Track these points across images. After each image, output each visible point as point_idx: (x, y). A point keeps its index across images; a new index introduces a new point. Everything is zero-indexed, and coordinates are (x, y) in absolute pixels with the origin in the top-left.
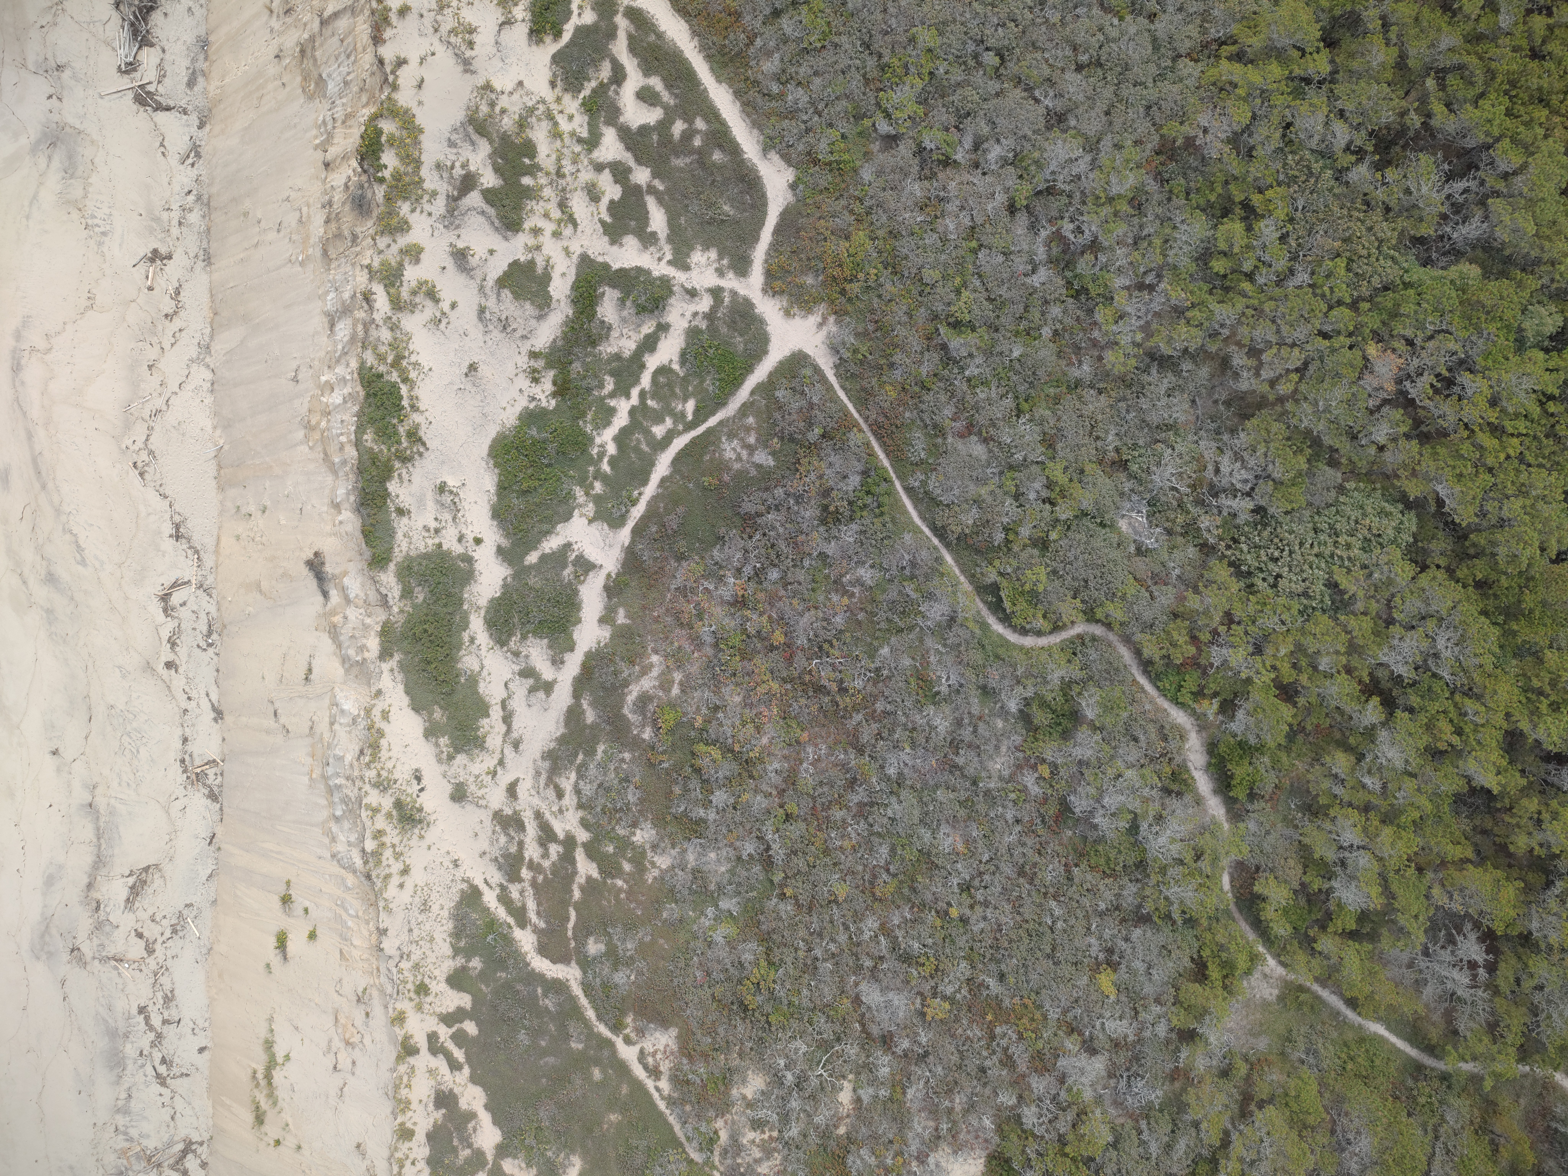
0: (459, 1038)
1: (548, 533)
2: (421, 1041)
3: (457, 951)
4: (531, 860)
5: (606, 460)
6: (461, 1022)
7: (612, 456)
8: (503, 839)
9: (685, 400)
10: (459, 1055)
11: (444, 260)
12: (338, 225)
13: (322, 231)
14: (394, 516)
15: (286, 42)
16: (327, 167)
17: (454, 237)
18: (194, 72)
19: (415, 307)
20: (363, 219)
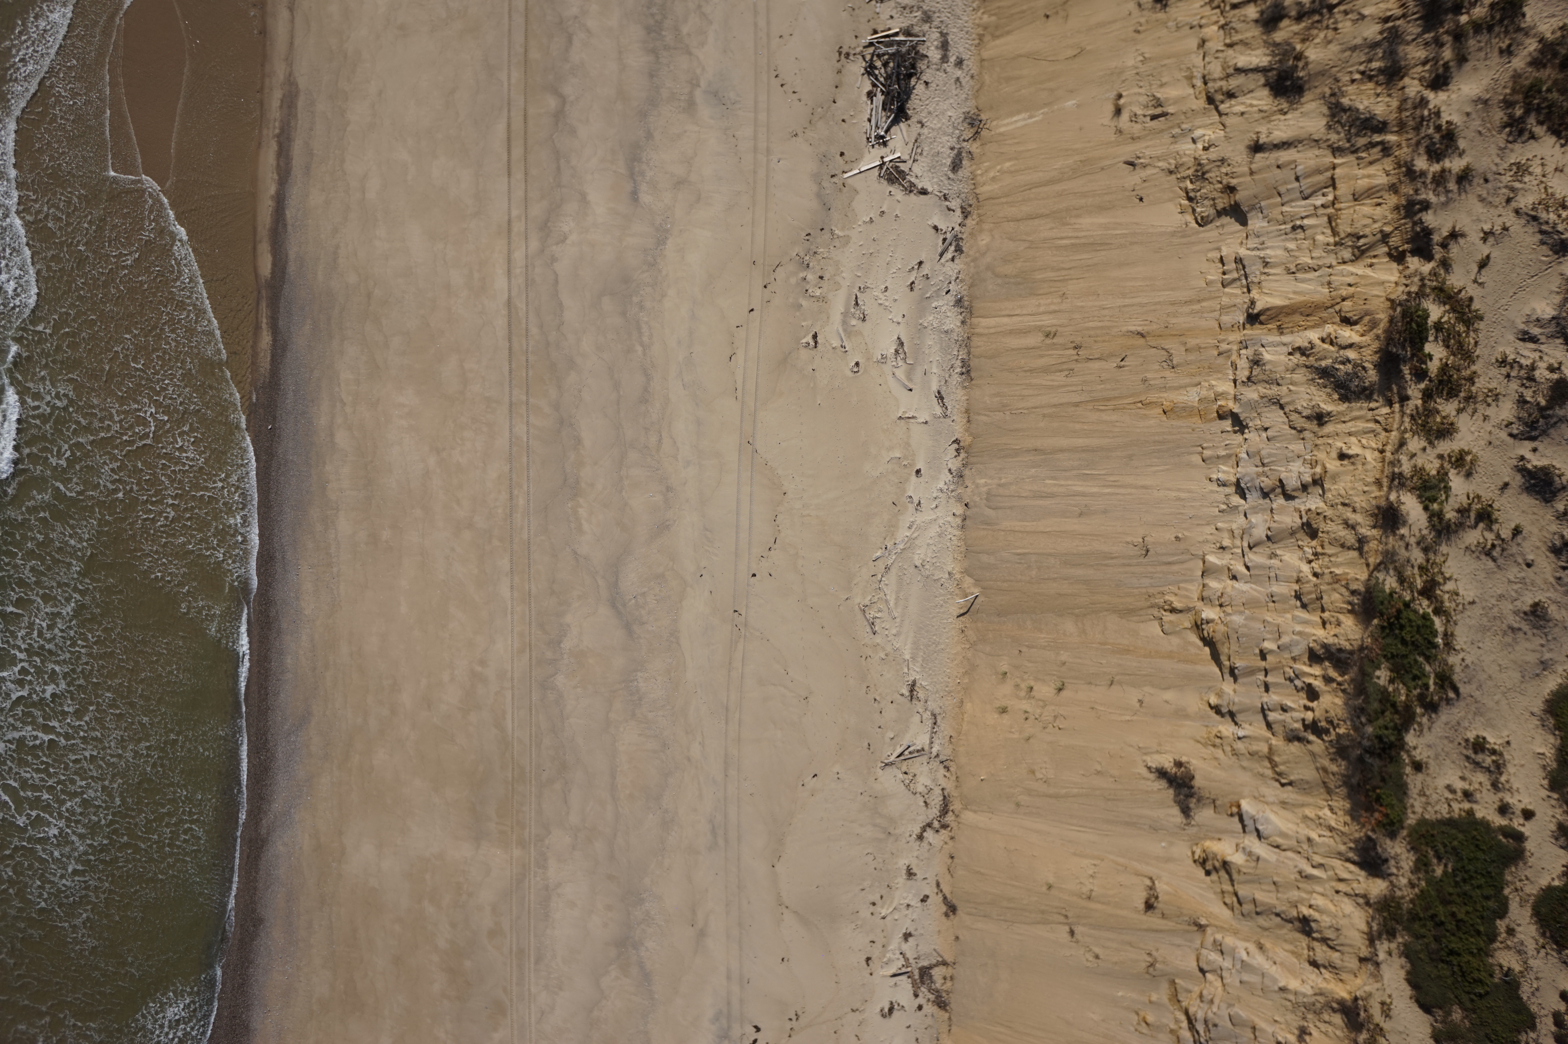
11: (1507, 474)
12: (1274, 390)
13: (1226, 387)
14: (1408, 770)
15: (1148, 149)
16: (1253, 319)
17: (1524, 449)
18: (959, 154)
19: (1460, 526)
20: (1344, 398)
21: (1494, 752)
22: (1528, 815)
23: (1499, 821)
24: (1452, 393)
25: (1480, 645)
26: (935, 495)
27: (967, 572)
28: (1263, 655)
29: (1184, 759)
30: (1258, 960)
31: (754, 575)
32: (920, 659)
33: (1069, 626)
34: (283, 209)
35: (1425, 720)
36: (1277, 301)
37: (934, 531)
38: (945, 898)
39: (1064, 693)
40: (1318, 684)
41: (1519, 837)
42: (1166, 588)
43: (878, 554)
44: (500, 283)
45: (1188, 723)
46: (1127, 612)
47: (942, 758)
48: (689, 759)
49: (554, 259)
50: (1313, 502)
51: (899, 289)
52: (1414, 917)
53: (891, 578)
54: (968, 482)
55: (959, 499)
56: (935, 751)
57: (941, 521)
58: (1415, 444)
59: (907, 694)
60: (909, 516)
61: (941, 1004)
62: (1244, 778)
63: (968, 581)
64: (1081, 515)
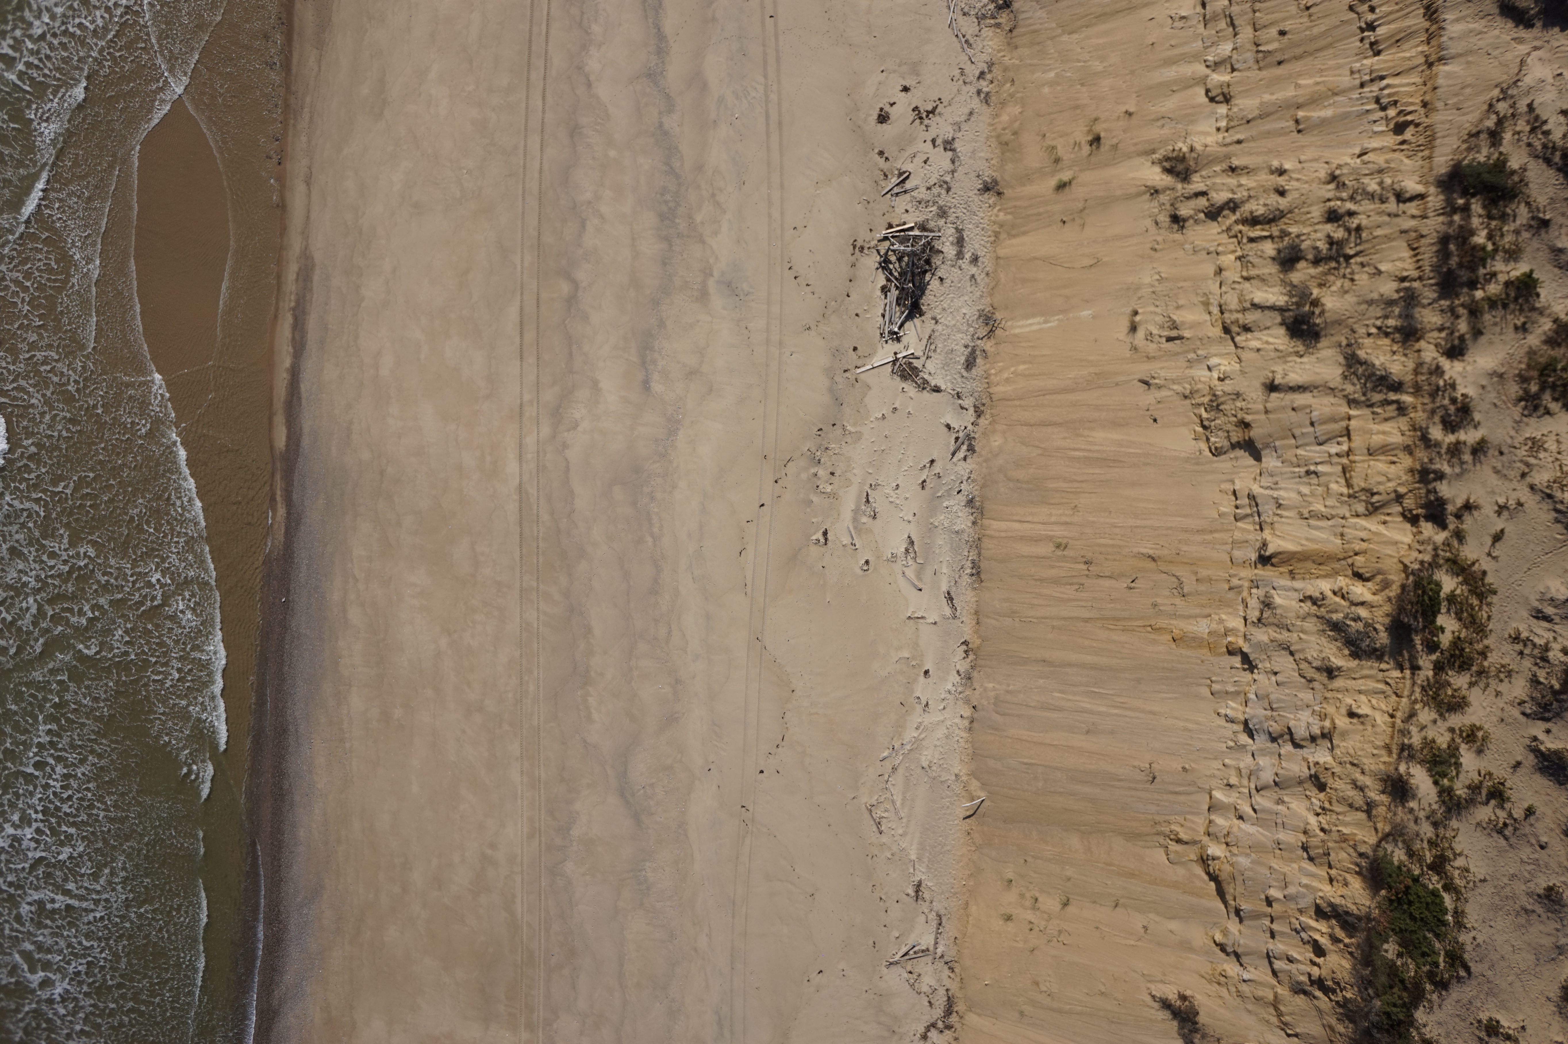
11: (1519, 753)
12: (1284, 636)
13: (1236, 623)
15: (1163, 370)
16: (1265, 560)
17: (1538, 729)
18: (973, 351)
19: (1471, 802)
20: (1355, 655)
21: (1506, 1036)
24: (1464, 665)
25: (1492, 924)
26: (943, 696)
27: (973, 774)
28: (1269, 902)
29: (1188, 993)
31: (762, 772)
32: (926, 860)
33: (1075, 842)
34: (298, 382)
35: (1435, 997)
36: (1289, 546)
37: (941, 732)
39: (1070, 909)
40: (1324, 941)
42: (1172, 818)
43: (885, 754)
44: (512, 467)
45: (1193, 956)
46: (1133, 836)
48: (696, 950)
49: (565, 446)
50: (1321, 756)
51: (911, 488)
53: (898, 779)
54: (976, 685)
55: (967, 701)
56: (939, 951)
57: (948, 723)
58: (1426, 715)
59: (913, 894)
60: (917, 717)
62: (1248, 1021)
63: (975, 784)
64: (1088, 732)
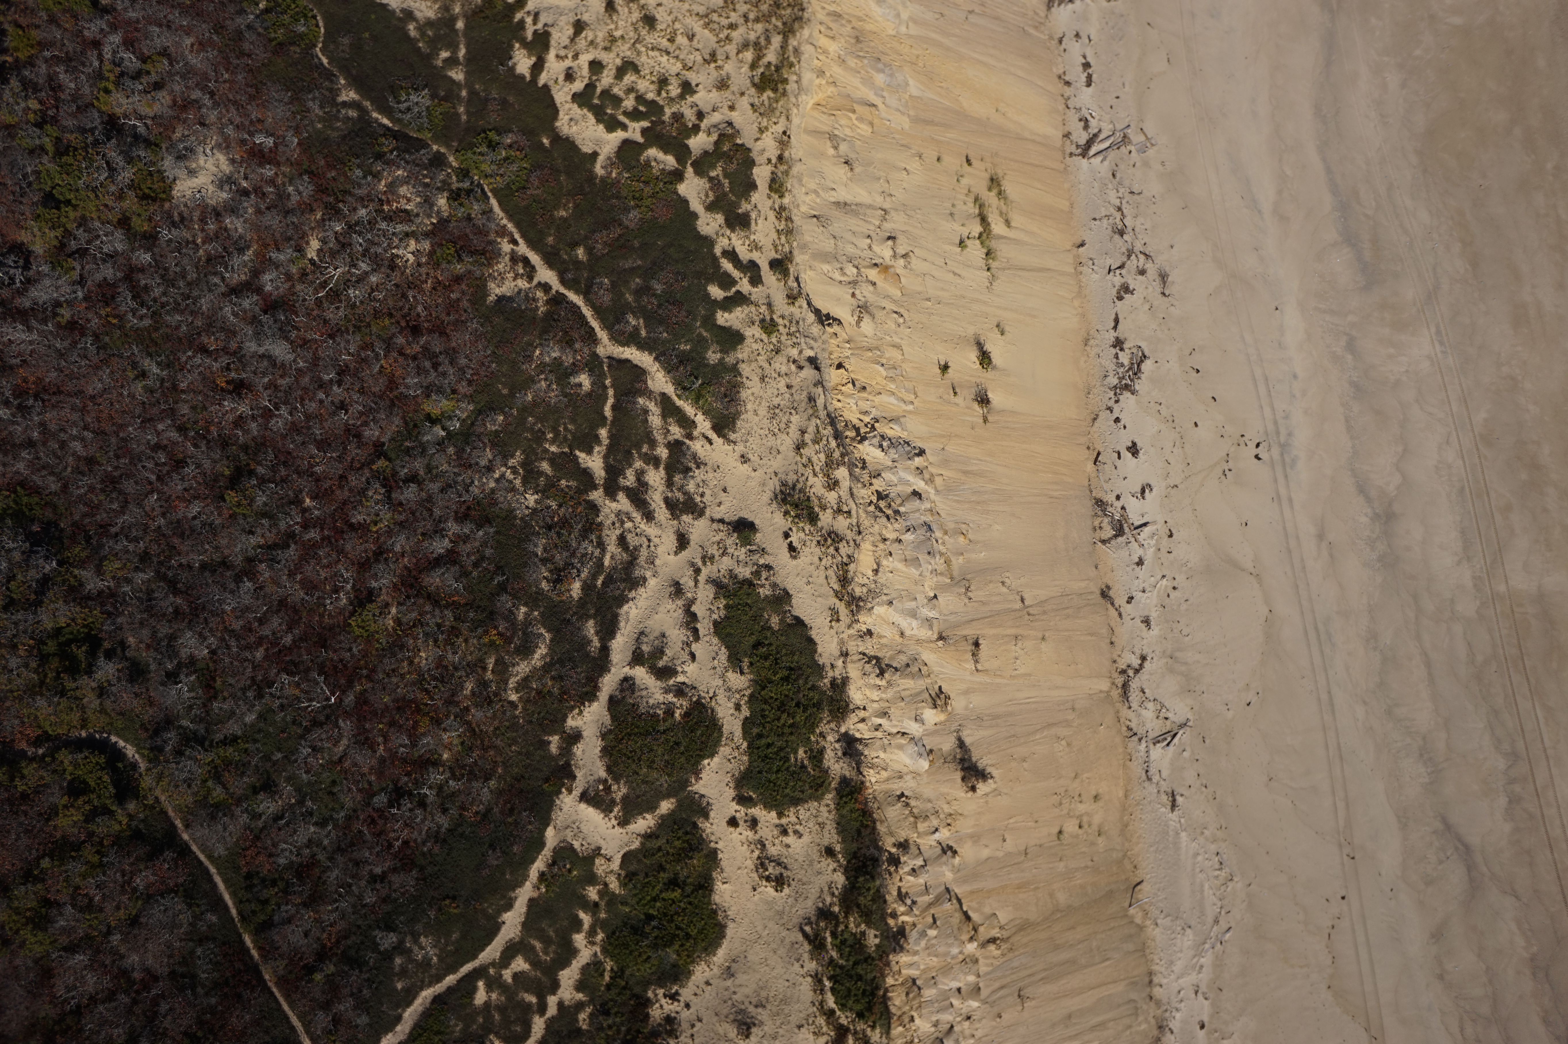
0: (726, 282)
1: (647, 837)
2: (769, 276)
3: (734, 370)
4: (657, 466)
5: (586, 926)
6: (726, 298)
7: (579, 931)
8: (691, 487)
9: (487, 1004)
10: (727, 266)
14: (838, 848)
21: (768, 879)
22: (733, 822)
23: (757, 811)
25: (787, 984)
26: (1183, 1004)
27: (1141, 928)
28: (934, 921)
29: (970, 794)
30: (905, 623)
31: (1343, 898)
32: (1171, 833)
33: (1062, 898)
35: (828, 900)
37: (1178, 967)
38: (1112, 604)
39: (1057, 830)
40: (899, 908)
41: (742, 800)
42: (1001, 960)
43: (1228, 935)
45: (969, 831)
46: (1024, 927)
47: (1135, 738)
48: (1365, 703)
52: (818, 706)
53: (1211, 912)
54: (1153, 1022)
55: (1158, 1003)
56: (1144, 745)
57: (1173, 977)
59: (1178, 797)
60: (1204, 978)
61: (1100, 503)
62: (928, 792)
63: (1140, 921)
64: (1069, 1017)
